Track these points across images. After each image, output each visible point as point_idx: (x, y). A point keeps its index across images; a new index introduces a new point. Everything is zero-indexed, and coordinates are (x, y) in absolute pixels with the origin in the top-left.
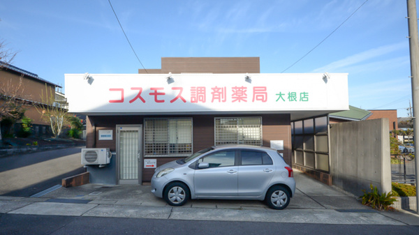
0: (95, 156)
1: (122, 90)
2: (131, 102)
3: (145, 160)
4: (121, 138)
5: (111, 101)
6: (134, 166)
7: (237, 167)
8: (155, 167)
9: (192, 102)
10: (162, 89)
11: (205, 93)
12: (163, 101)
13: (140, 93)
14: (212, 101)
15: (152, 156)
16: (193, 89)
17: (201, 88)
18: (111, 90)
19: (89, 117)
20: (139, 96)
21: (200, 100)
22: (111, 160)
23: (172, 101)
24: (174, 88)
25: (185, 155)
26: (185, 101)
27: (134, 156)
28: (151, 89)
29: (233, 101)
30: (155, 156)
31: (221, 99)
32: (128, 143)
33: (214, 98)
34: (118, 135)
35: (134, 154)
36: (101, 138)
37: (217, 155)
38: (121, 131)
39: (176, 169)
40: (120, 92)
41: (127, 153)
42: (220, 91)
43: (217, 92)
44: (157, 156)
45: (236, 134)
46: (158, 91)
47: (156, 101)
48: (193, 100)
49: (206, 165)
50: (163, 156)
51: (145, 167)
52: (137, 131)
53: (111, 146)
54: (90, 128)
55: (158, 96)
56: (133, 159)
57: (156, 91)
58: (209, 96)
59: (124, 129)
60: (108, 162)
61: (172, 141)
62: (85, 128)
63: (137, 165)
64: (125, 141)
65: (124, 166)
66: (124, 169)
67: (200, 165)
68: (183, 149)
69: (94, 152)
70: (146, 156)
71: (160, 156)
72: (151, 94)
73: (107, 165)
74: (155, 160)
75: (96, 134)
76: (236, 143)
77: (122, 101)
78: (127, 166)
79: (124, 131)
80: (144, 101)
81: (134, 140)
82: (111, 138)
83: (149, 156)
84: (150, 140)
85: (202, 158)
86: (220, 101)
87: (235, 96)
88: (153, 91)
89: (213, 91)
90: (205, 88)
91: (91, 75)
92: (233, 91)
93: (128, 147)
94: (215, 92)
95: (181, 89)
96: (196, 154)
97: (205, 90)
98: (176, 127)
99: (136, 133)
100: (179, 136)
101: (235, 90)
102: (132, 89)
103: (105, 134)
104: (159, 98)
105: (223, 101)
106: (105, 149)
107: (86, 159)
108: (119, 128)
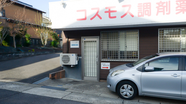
0: (68, 59)
1: (85, 11)
2: (91, 19)
3: (102, 63)
4: (84, 46)
5: (78, 20)
6: (94, 67)
7: (181, 72)
8: (109, 68)
9: (139, 16)
10: (114, 7)
11: (150, 8)
12: (115, 17)
13: (98, 13)
14: (157, 15)
15: (106, 60)
16: (140, 5)
17: (147, 4)
18: (78, 11)
19: (64, 31)
20: (97, 14)
21: (146, 14)
22: (78, 62)
23: (122, 17)
24: (124, 6)
25: (132, 60)
26: (133, 16)
27: (93, 60)
28: (106, 8)
29: (177, 13)
30: (108, 60)
31: (166, 12)
32: (89, 50)
33: (158, 12)
34: (83, 44)
35: (93, 58)
36: (72, 47)
37: (160, 61)
38: (85, 42)
39: (126, 71)
40: (84, 12)
41: (89, 58)
42: (165, 5)
43: (162, 6)
44: (111, 60)
45: (179, 44)
46: (112, 9)
47: (110, 17)
48: (140, 14)
49: (152, 68)
50: (115, 60)
51: (102, 68)
52: (96, 41)
53: (78, 52)
54: (64, 40)
55: (111, 13)
56: (93, 62)
57: (109, 10)
58: (154, 10)
59: (87, 40)
60: (77, 63)
61: (122, 49)
62: (62, 40)
63: (96, 67)
64: (87, 48)
65: (87, 67)
66: (87, 69)
67: (146, 69)
68: (130, 55)
69: (67, 56)
70: (102, 60)
71: (113, 60)
72: (106, 12)
73: (76, 65)
74: (109, 64)
75: (68, 43)
76: (179, 51)
77: (85, 19)
78: (89, 67)
79: (87, 41)
80: (101, 18)
81: (93, 48)
82: (78, 47)
83: (104, 60)
84: (105, 48)
85: (148, 63)
86: (164, 14)
87: (179, 8)
88: (108, 10)
89: (157, 5)
90: (150, 3)
91: (65, 2)
92: (177, 4)
93: (89, 53)
94: (160, 6)
95: (130, 6)
96: (142, 60)
97: (150, 6)
98: (126, 37)
99: (95, 43)
100: (128, 45)
101: (179, 3)
102: (93, 9)
103: (74, 44)
104: (112, 15)
105: (167, 14)
106: (74, 55)
107: (63, 61)
108: (83, 39)
